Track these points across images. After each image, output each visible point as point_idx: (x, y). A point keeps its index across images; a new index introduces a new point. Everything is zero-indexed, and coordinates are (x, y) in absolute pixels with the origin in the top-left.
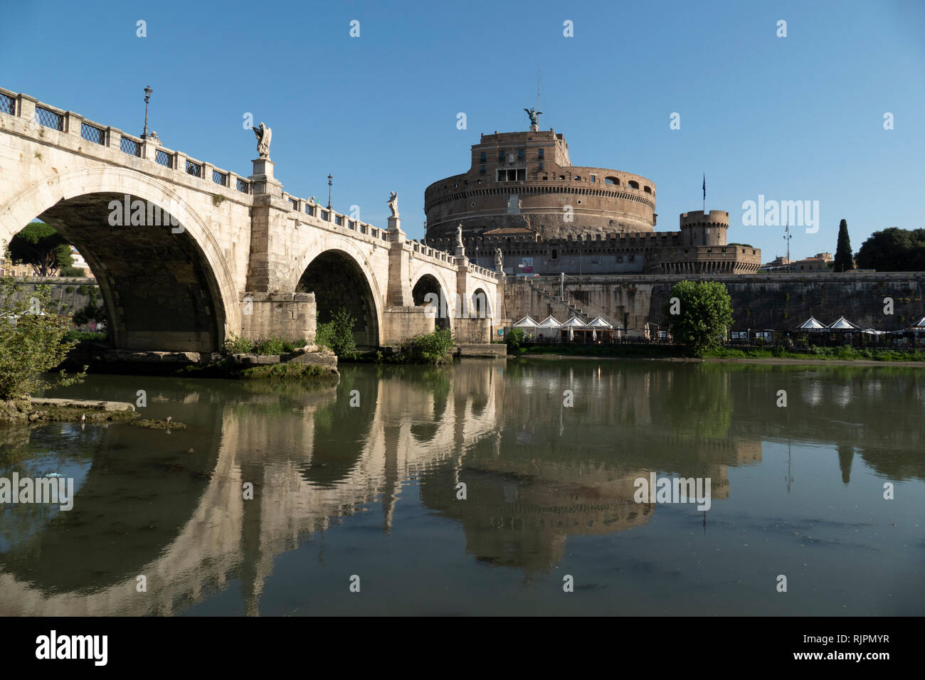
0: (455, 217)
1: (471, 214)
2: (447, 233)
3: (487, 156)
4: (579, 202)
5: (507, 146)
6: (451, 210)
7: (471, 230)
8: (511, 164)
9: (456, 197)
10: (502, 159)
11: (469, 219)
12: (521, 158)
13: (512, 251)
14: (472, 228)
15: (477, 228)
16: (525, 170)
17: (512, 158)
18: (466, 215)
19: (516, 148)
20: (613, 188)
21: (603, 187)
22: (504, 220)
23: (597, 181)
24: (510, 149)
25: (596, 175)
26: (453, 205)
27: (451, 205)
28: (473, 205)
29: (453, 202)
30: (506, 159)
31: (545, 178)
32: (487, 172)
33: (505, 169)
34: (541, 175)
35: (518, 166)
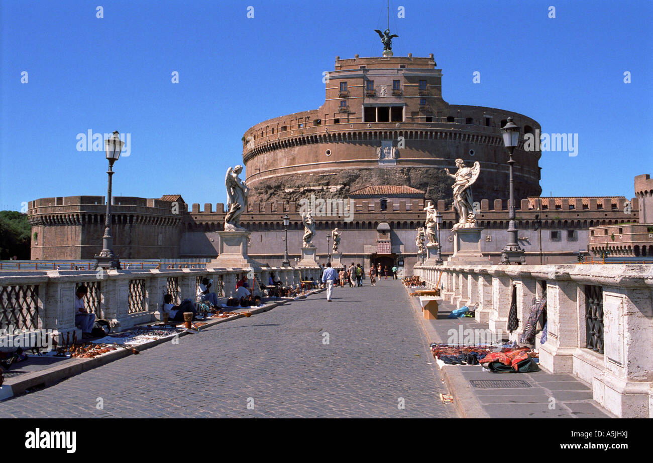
1: (325, 165)
2: (287, 191)
3: (348, 87)
4: (472, 152)
5: (377, 76)
6: (294, 159)
7: (325, 188)
8: (382, 99)
9: (302, 142)
10: (370, 92)
11: (323, 172)
12: (396, 91)
14: (328, 184)
15: (336, 184)
16: (401, 107)
17: (384, 91)
18: (317, 166)
19: (389, 79)
21: (500, 133)
22: (374, 174)
23: (492, 125)
24: (380, 77)
25: (490, 117)
26: (296, 152)
27: (292, 152)
28: (328, 152)
29: (297, 148)
30: (376, 93)
31: (429, 119)
32: (349, 109)
33: (374, 106)
34: (424, 115)
35: (393, 102)
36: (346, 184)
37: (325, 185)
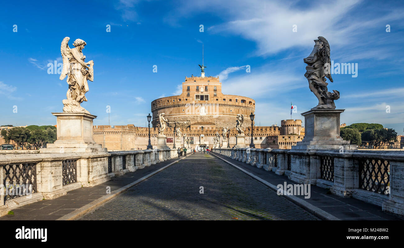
0: (173, 115)
1: (182, 115)
3: (190, 88)
4: (231, 111)
5: (200, 84)
6: (171, 112)
8: (202, 92)
9: (174, 106)
10: (198, 90)
11: (182, 117)
12: (206, 89)
13: (208, 134)
14: (184, 121)
16: (208, 95)
17: (202, 89)
18: (180, 115)
19: (204, 85)
20: (244, 105)
21: (240, 104)
22: (199, 118)
23: (238, 101)
24: (201, 85)
25: (238, 99)
26: (172, 110)
27: (171, 110)
28: (184, 110)
29: (172, 108)
30: (199, 90)
31: (217, 100)
32: (191, 96)
33: (199, 95)
34: (215, 98)
35: (205, 93)
36: (189, 121)
37: (182, 121)
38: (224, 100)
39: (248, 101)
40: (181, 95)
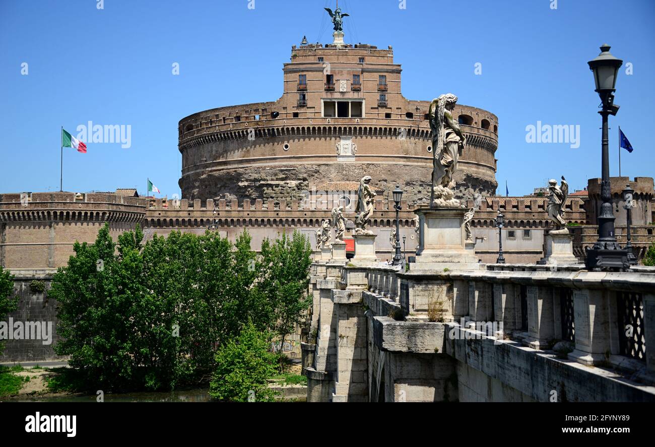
0: (254, 161)
2: (241, 184)
3: (308, 80)
5: (336, 69)
6: (248, 151)
7: (283, 182)
8: (343, 93)
9: (258, 134)
10: (330, 86)
11: (280, 166)
12: (356, 86)
14: (286, 179)
15: (294, 180)
16: (361, 102)
17: (343, 85)
18: (274, 160)
19: (349, 72)
22: (332, 170)
24: (341, 72)
26: (250, 144)
27: (246, 144)
28: (286, 147)
30: (335, 86)
31: (388, 116)
32: (309, 104)
33: (333, 100)
34: (384, 111)
35: (352, 96)
36: (305, 179)
37: (282, 179)
38: (409, 115)
39: (477, 119)
40: (279, 102)
